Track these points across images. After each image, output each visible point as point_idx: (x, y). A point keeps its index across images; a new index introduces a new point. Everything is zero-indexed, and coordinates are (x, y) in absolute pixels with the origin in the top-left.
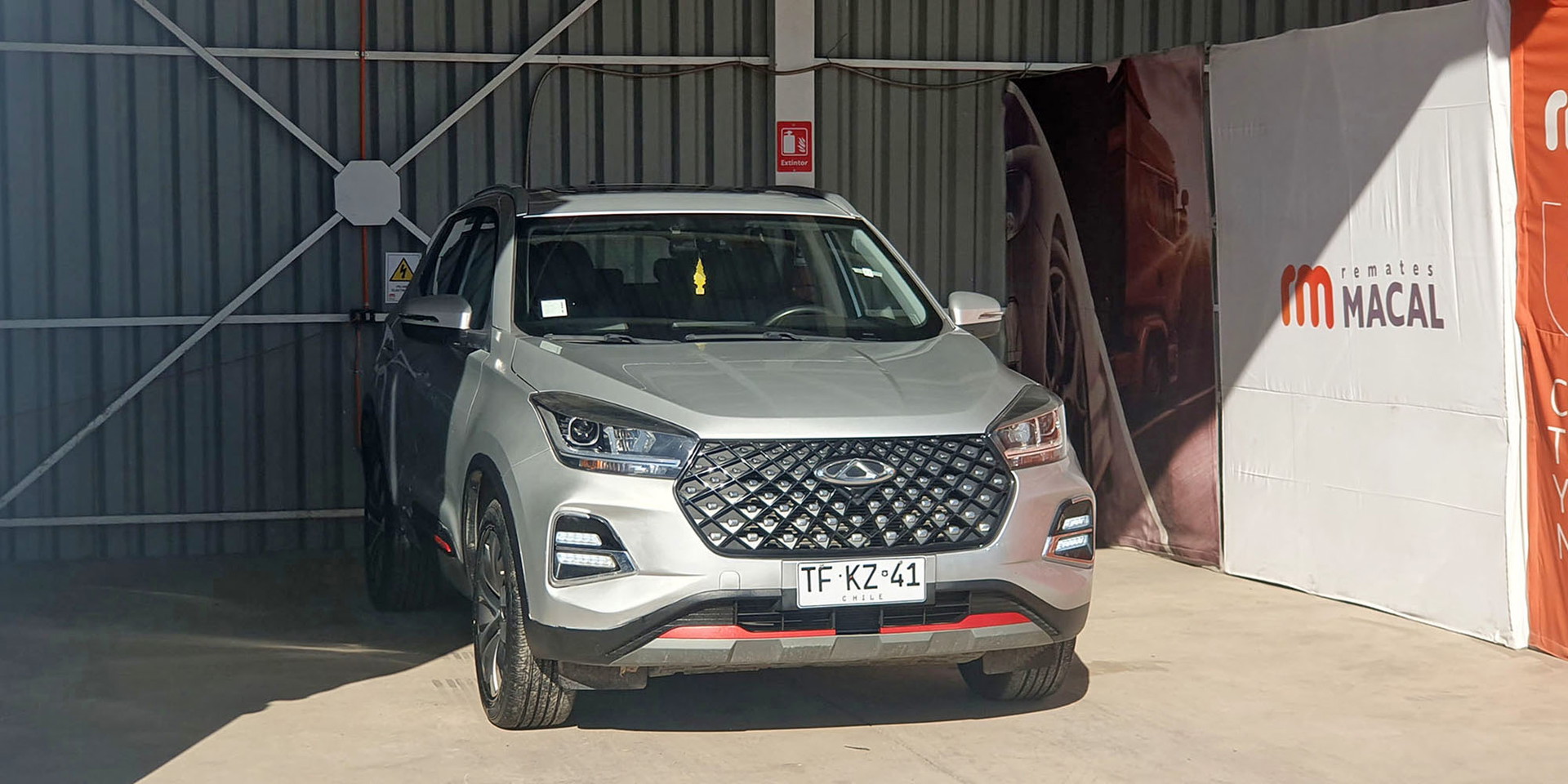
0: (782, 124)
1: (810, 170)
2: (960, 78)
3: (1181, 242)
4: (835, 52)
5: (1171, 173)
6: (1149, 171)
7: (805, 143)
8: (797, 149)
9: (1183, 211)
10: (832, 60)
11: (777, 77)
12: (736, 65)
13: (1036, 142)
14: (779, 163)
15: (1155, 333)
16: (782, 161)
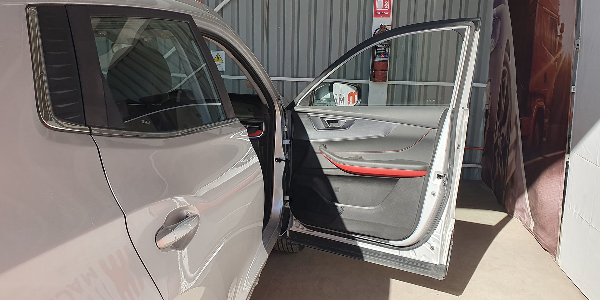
3: (558, 56)
5: (557, 12)
6: (546, 12)
8: (384, 6)
9: (561, 37)
13: (504, 4)
14: (375, 13)
15: (540, 109)
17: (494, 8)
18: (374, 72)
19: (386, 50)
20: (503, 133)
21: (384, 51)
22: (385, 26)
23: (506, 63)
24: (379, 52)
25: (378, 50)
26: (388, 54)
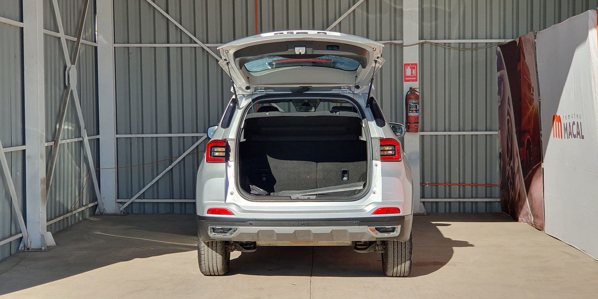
0: (406, 65)
1: (417, 81)
2: (479, 46)
4: (429, 37)
7: (415, 71)
8: (412, 74)
10: (427, 41)
11: (404, 47)
12: (391, 44)
13: (504, 69)
16: (406, 78)
17: (497, 72)
18: (408, 124)
19: (417, 107)
20: (511, 166)
21: (415, 108)
22: (414, 88)
23: (509, 114)
24: (412, 109)
25: (411, 107)
26: (418, 110)
